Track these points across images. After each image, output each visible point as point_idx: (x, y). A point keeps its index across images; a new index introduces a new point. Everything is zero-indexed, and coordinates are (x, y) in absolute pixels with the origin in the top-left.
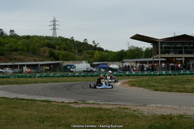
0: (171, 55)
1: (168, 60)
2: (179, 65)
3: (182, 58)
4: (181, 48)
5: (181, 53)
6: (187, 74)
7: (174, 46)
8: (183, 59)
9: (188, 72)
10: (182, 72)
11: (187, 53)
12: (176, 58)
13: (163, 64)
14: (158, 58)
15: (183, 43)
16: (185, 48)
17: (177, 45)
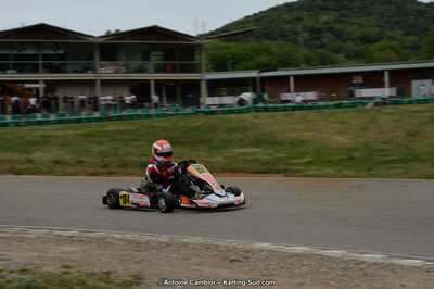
0: (12, 76)
2: (33, 101)
3: (37, 82)
4: (35, 57)
5: (35, 70)
6: (49, 122)
7: (16, 52)
8: (41, 86)
9: (53, 117)
10: (39, 117)
15: (38, 46)
16: (45, 57)
17: (24, 49)
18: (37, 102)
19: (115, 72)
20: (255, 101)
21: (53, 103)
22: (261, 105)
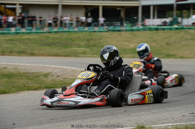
8: (18, 7)
9: (23, 30)
10: (13, 30)
20: (172, 24)
21: (26, 21)
22: (176, 26)
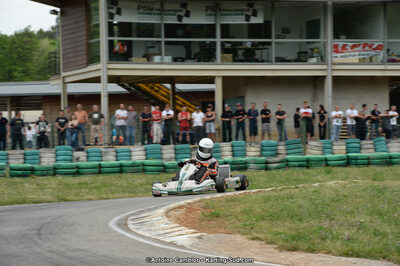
0: (162, 66)
1: (137, 93)
3: (211, 80)
4: (210, 30)
5: (207, 55)
7: (173, 20)
11: (236, 54)
12: (172, 80)
13: (121, 113)
14: (97, 80)
16: (226, 31)
17: (187, 14)
18: (208, 120)
19: (362, 61)
